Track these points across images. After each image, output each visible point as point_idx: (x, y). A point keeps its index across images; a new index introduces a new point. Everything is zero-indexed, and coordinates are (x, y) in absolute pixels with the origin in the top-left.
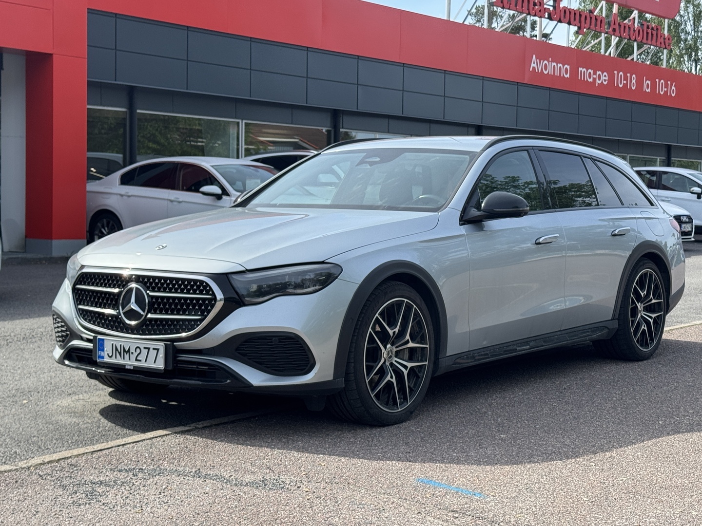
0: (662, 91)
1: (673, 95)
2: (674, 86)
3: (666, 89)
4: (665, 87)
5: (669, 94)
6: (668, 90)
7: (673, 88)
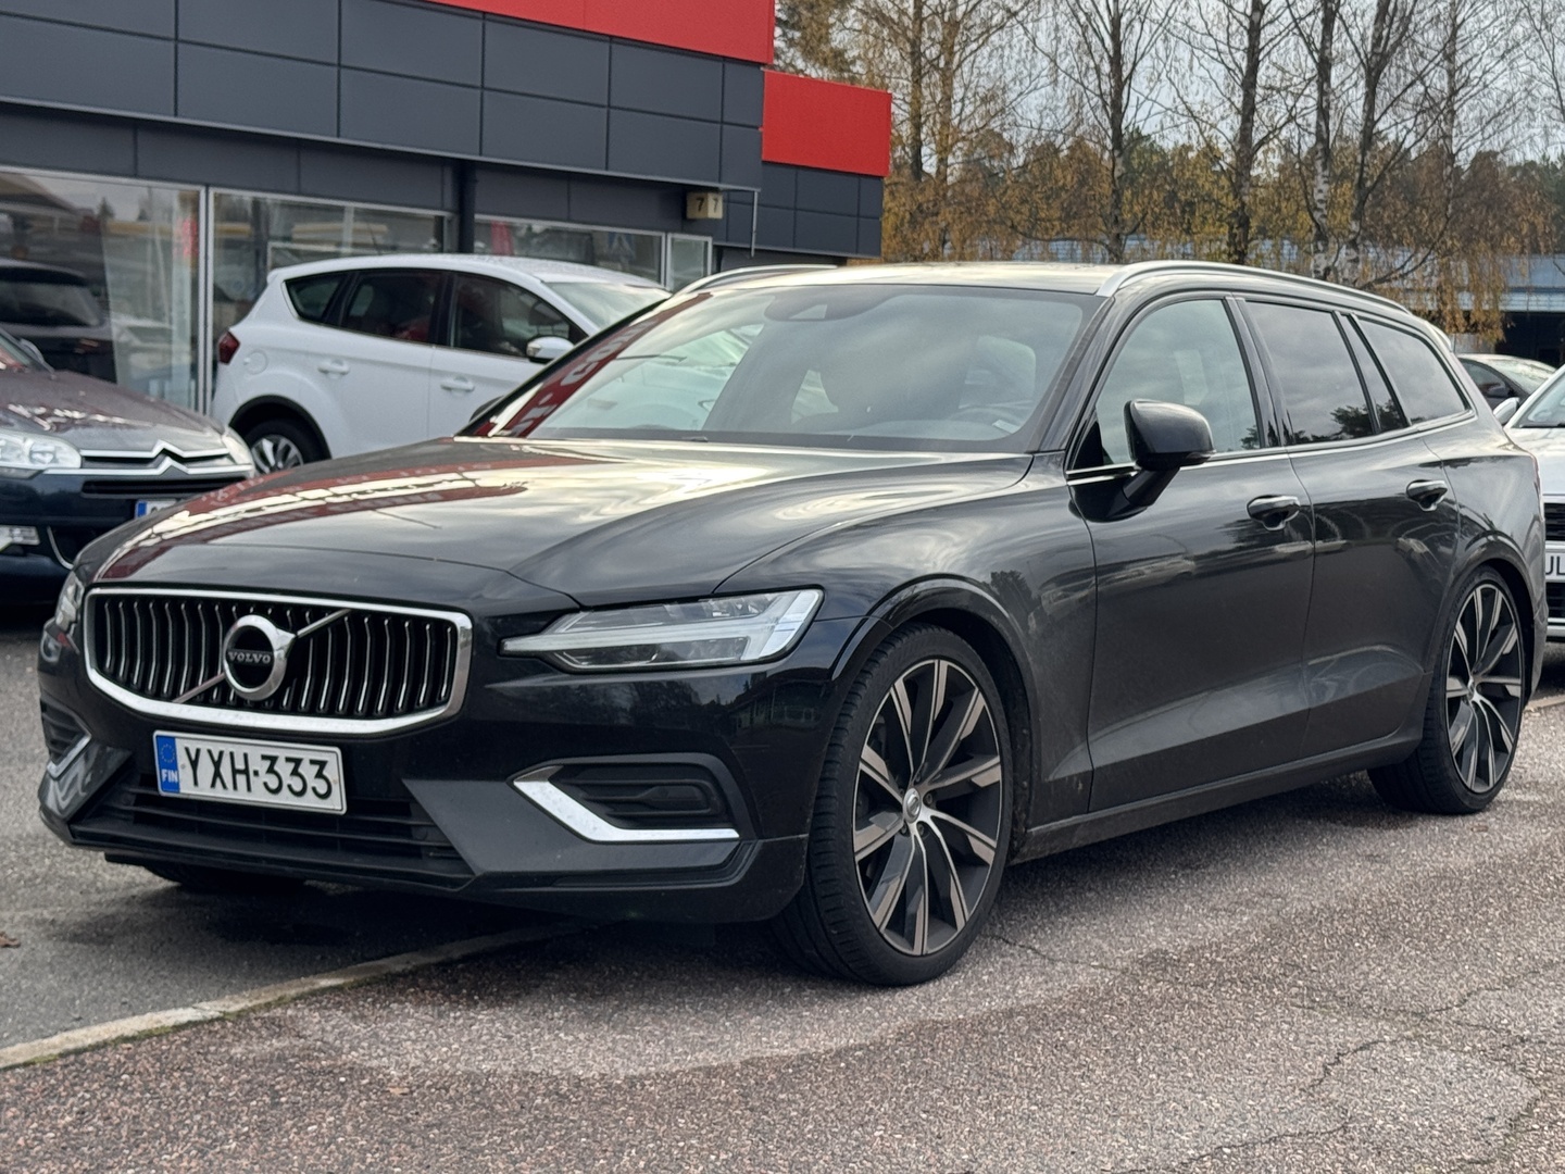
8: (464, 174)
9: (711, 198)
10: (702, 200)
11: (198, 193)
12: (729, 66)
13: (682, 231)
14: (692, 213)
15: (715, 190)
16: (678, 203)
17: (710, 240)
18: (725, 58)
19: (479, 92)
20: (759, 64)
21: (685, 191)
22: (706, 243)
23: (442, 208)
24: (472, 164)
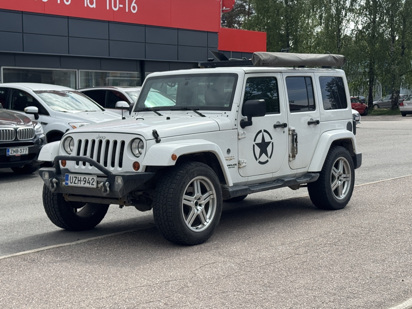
0: (115, 7)
1: (134, 12)
2: (135, 3)
3: (121, 6)
4: (119, 4)
5: (127, 11)
6: (125, 6)
7: (133, 4)
8: (142, 63)
11: (76, 71)
12: (209, 34)
18: (208, 32)
19: (144, 44)
20: (217, 33)
23: (137, 71)
24: (144, 61)
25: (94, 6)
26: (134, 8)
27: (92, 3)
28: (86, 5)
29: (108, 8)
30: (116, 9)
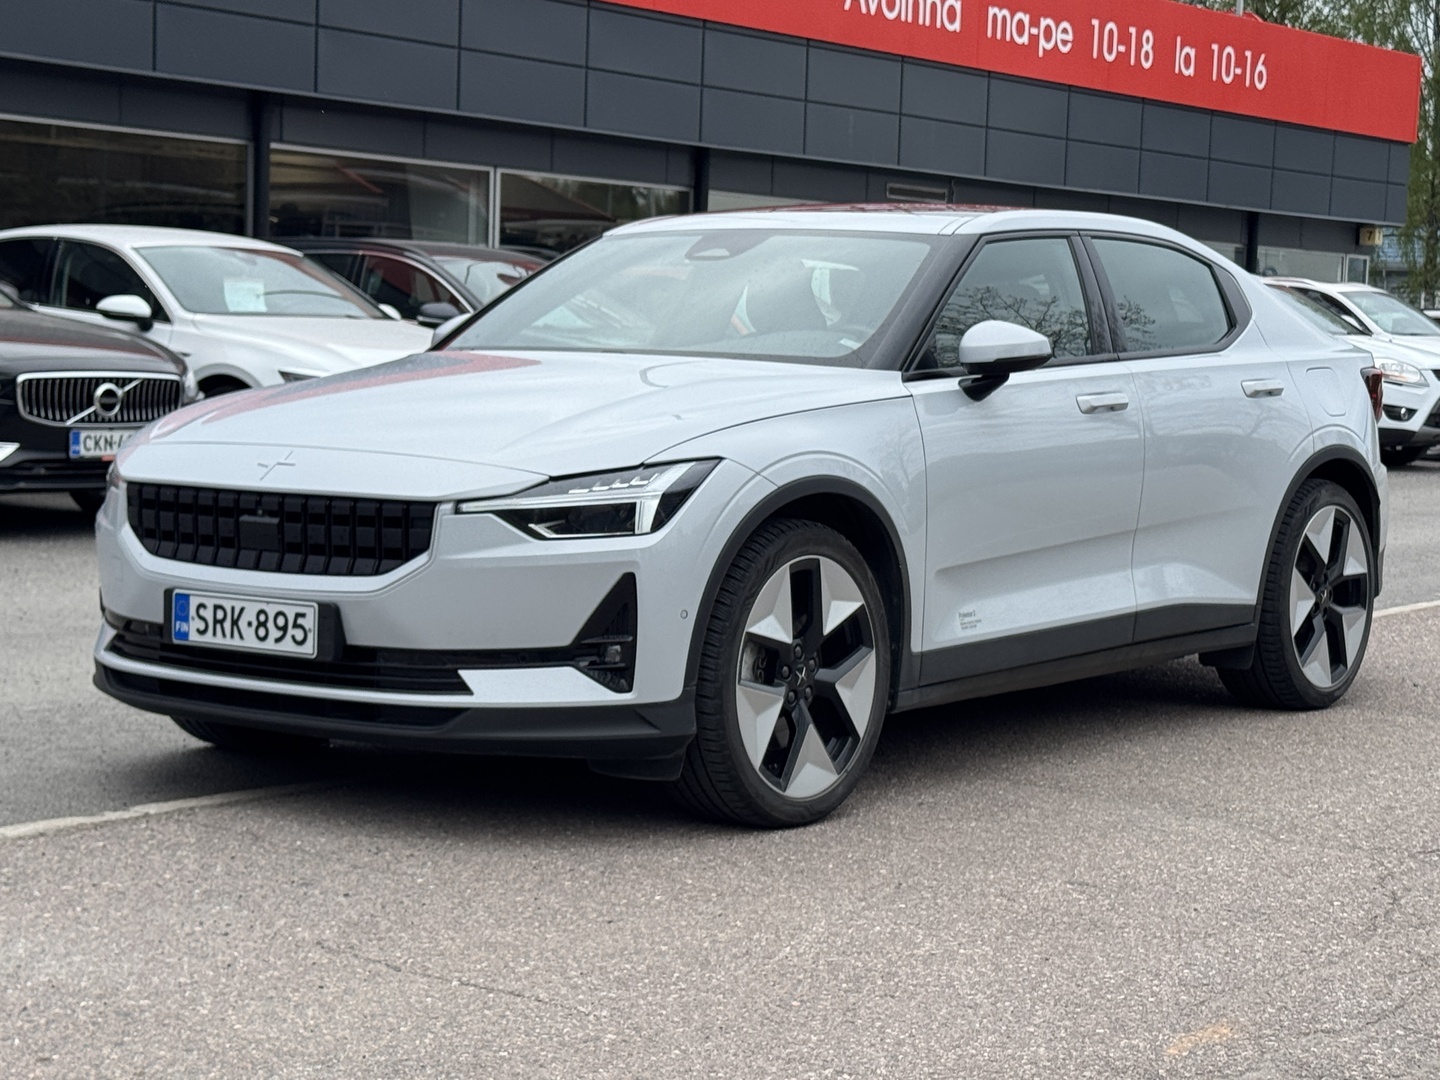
0: (1228, 74)
1: (1260, 86)
2: (1264, 64)
4: (1236, 66)
5: (1248, 83)
6: (1244, 72)
7: (1260, 67)
8: (1252, 221)
9: (1377, 231)
10: (1371, 233)
12: (1393, 146)
13: (1355, 252)
14: (1361, 242)
15: (1381, 227)
16: (1354, 236)
17: (1368, 258)
18: (1392, 141)
19: (1270, 171)
21: (1359, 226)
22: (1365, 261)
23: (1241, 242)
24: (1257, 214)
25: (1190, 72)
26: (1260, 80)
27: (1187, 66)
28: (1177, 71)
29: (1214, 78)
30: (1228, 80)
